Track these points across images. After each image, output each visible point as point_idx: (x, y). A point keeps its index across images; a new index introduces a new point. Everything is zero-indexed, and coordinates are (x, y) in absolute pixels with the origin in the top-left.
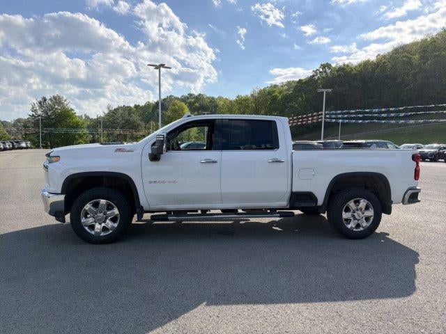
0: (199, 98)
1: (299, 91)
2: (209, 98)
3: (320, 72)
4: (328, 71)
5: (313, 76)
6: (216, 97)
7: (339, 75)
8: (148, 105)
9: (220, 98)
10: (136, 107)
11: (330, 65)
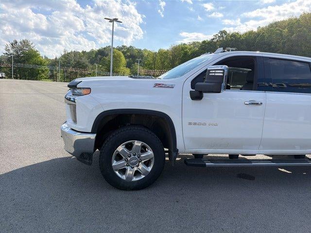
0: (130, 49)
1: (203, 49)
2: (137, 49)
3: (219, 37)
4: (225, 36)
5: (214, 39)
6: (142, 49)
7: (232, 40)
8: (92, 52)
9: (145, 50)
10: (84, 52)
11: (226, 32)
